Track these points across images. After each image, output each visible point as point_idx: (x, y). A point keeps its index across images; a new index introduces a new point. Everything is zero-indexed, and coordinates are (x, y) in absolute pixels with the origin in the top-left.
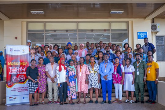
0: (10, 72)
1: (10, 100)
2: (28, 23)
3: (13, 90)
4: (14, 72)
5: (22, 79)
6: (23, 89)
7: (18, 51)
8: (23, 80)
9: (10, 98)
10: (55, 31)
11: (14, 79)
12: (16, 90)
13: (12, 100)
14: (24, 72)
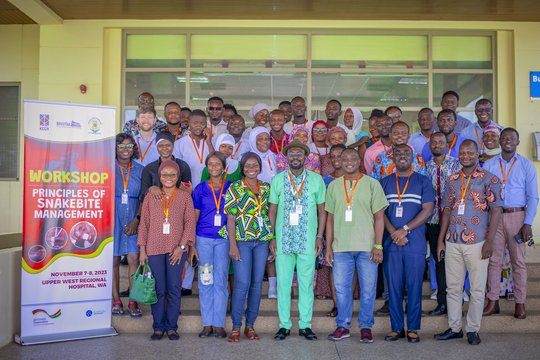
0: (39, 210)
1: (36, 322)
2: (126, 33)
3: (47, 282)
4: (53, 209)
5: (86, 236)
6: (88, 276)
7: (74, 124)
8: (90, 241)
9: (34, 312)
10: (225, 64)
11: (53, 239)
12: (59, 282)
13: (44, 321)
14: (94, 209)
